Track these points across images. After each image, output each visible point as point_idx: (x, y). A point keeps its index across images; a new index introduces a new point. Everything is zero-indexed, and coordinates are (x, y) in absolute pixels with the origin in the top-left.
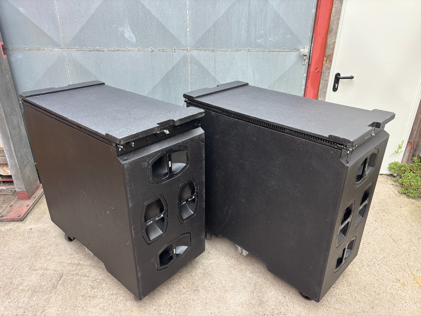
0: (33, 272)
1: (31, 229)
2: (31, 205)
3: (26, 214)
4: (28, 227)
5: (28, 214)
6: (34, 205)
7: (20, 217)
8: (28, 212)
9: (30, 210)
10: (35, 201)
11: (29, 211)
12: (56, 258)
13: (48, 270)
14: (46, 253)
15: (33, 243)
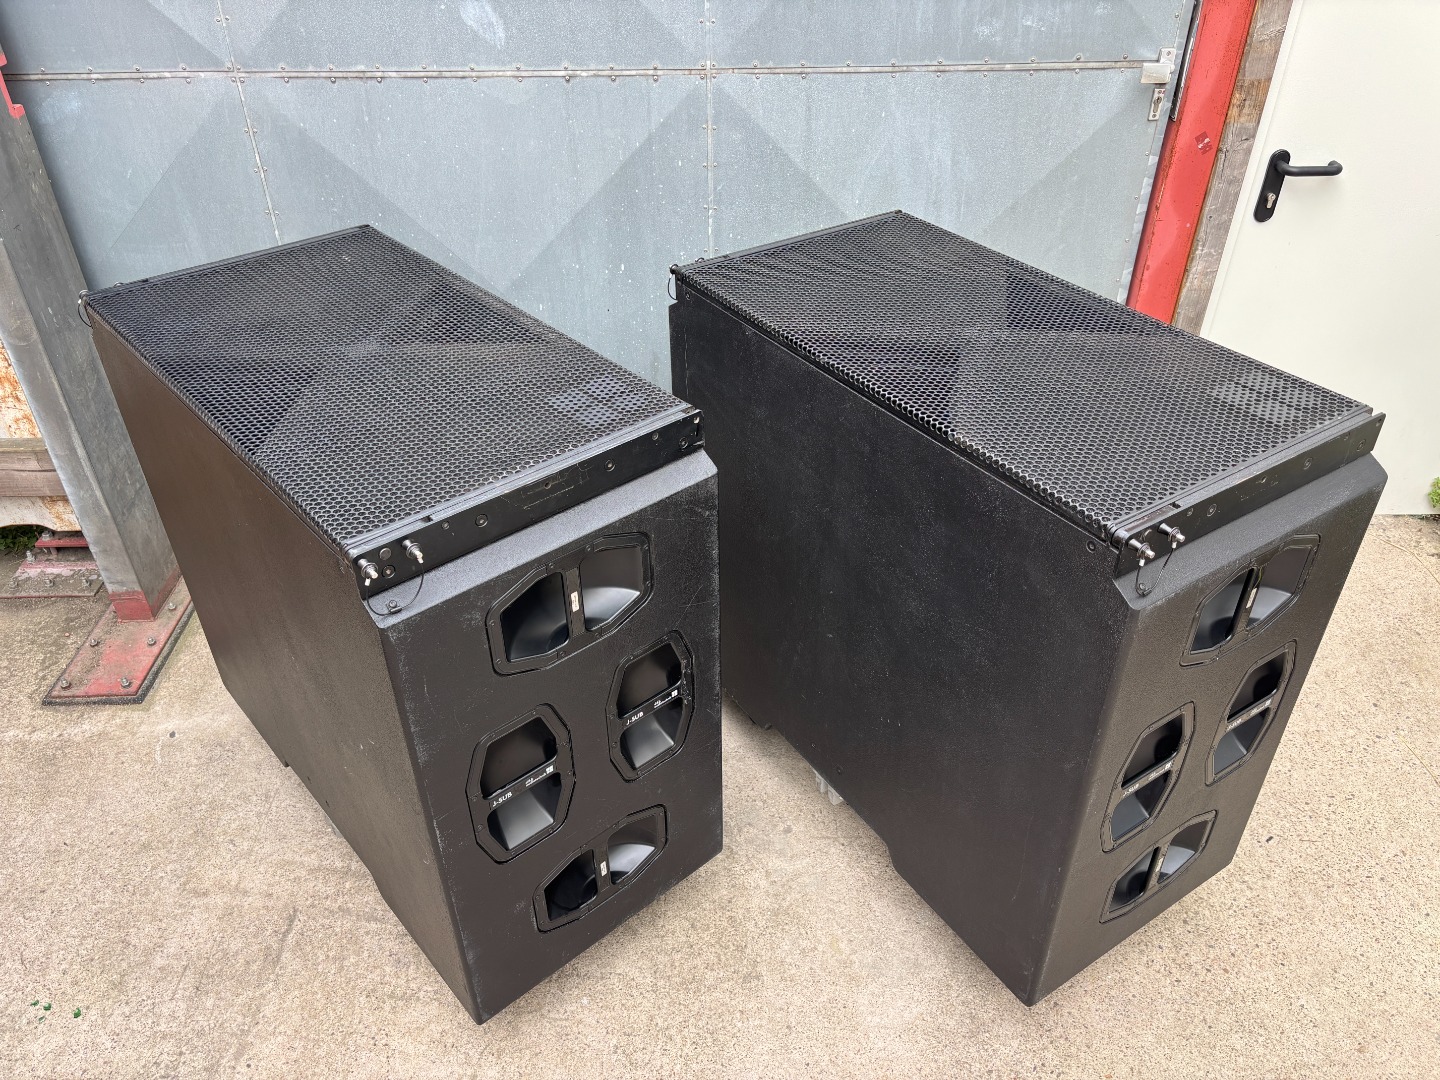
0: (194, 901)
1: (172, 735)
2: (163, 638)
3: (150, 677)
4: (161, 728)
5: (157, 674)
6: (172, 638)
7: (132, 689)
8: (154, 669)
9: (160, 659)
10: (174, 623)
11: (159, 662)
12: (268, 848)
13: (245, 893)
14: (233, 826)
15: (183, 790)
